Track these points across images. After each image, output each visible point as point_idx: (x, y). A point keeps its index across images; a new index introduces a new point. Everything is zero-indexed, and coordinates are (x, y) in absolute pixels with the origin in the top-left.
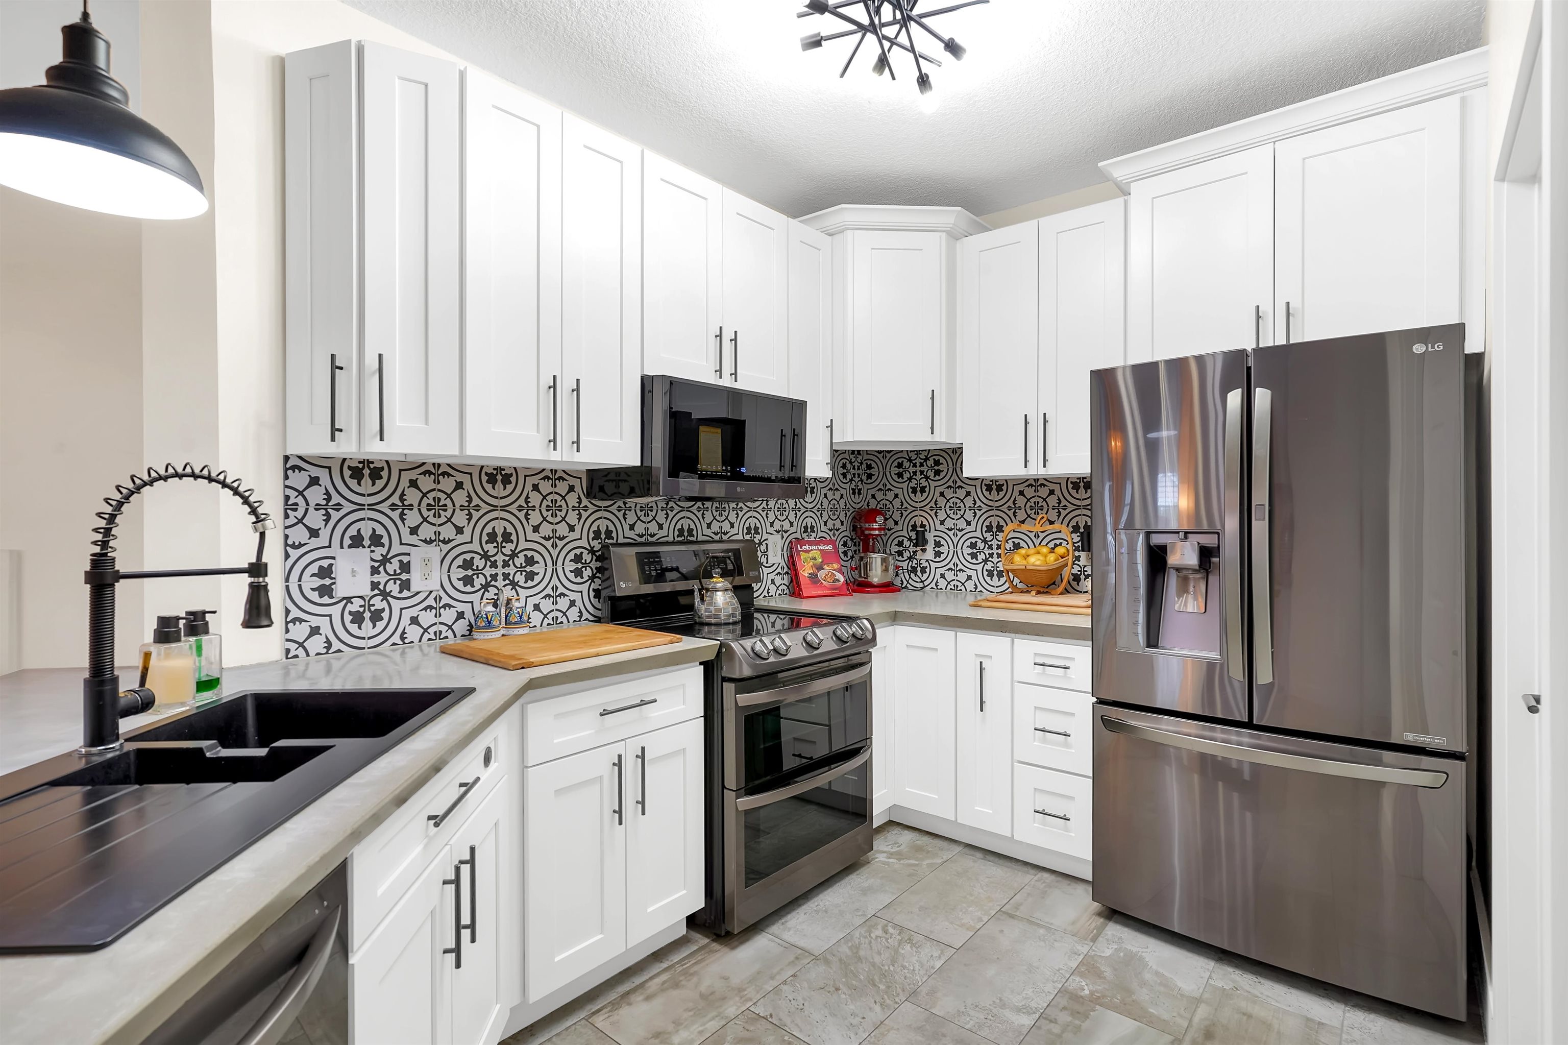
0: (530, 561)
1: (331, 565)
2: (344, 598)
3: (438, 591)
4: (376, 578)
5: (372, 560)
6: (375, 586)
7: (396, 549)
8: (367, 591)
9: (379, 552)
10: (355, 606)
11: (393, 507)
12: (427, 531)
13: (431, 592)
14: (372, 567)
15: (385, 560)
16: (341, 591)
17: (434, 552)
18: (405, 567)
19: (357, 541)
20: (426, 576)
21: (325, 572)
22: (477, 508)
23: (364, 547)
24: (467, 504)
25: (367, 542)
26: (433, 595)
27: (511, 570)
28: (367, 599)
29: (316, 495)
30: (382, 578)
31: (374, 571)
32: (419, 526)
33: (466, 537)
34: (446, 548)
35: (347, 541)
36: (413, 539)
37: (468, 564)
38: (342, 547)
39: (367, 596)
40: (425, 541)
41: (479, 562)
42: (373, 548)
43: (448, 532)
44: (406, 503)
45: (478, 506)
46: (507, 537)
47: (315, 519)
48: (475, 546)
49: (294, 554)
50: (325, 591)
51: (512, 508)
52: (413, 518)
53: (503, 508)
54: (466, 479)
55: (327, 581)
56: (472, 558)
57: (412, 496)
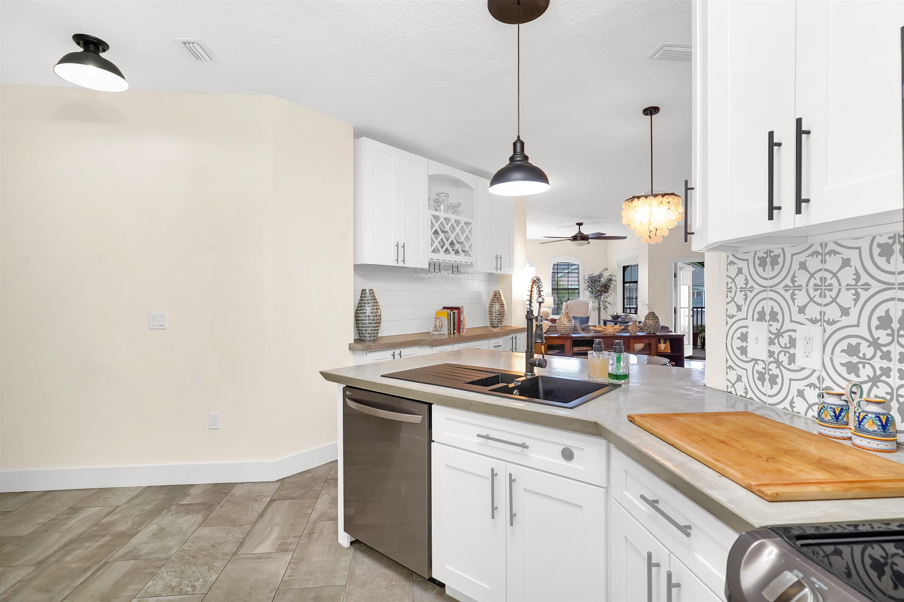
1: (747, 332)
2: (753, 359)
3: (821, 371)
4: (772, 348)
5: (770, 332)
6: (771, 354)
7: (788, 325)
8: (764, 356)
9: (776, 326)
10: (760, 367)
11: (786, 288)
12: (813, 311)
13: (814, 371)
14: (770, 338)
15: (779, 334)
16: (751, 354)
17: (816, 331)
18: (793, 342)
19: (761, 317)
20: (807, 354)
21: (744, 337)
22: (866, 287)
23: (766, 321)
24: (853, 283)
25: (767, 318)
26: (816, 374)
28: (767, 364)
29: (740, 281)
30: (776, 349)
31: (771, 342)
32: (806, 306)
33: (852, 320)
34: (830, 329)
35: (756, 316)
36: (801, 318)
37: (853, 350)
38: (753, 320)
39: (767, 361)
40: (812, 321)
41: (866, 350)
42: (771, 323)
43: (833, 312)
44: (796, 284)
45: (867, 284)
47: (740, 299)
48: (863, 331)
49: (731, 321)
50: (744, 350)
52: (802, 298)
54: (853, 255)
55: (744, 344)
56: (859, 344)
57: (802, 278)
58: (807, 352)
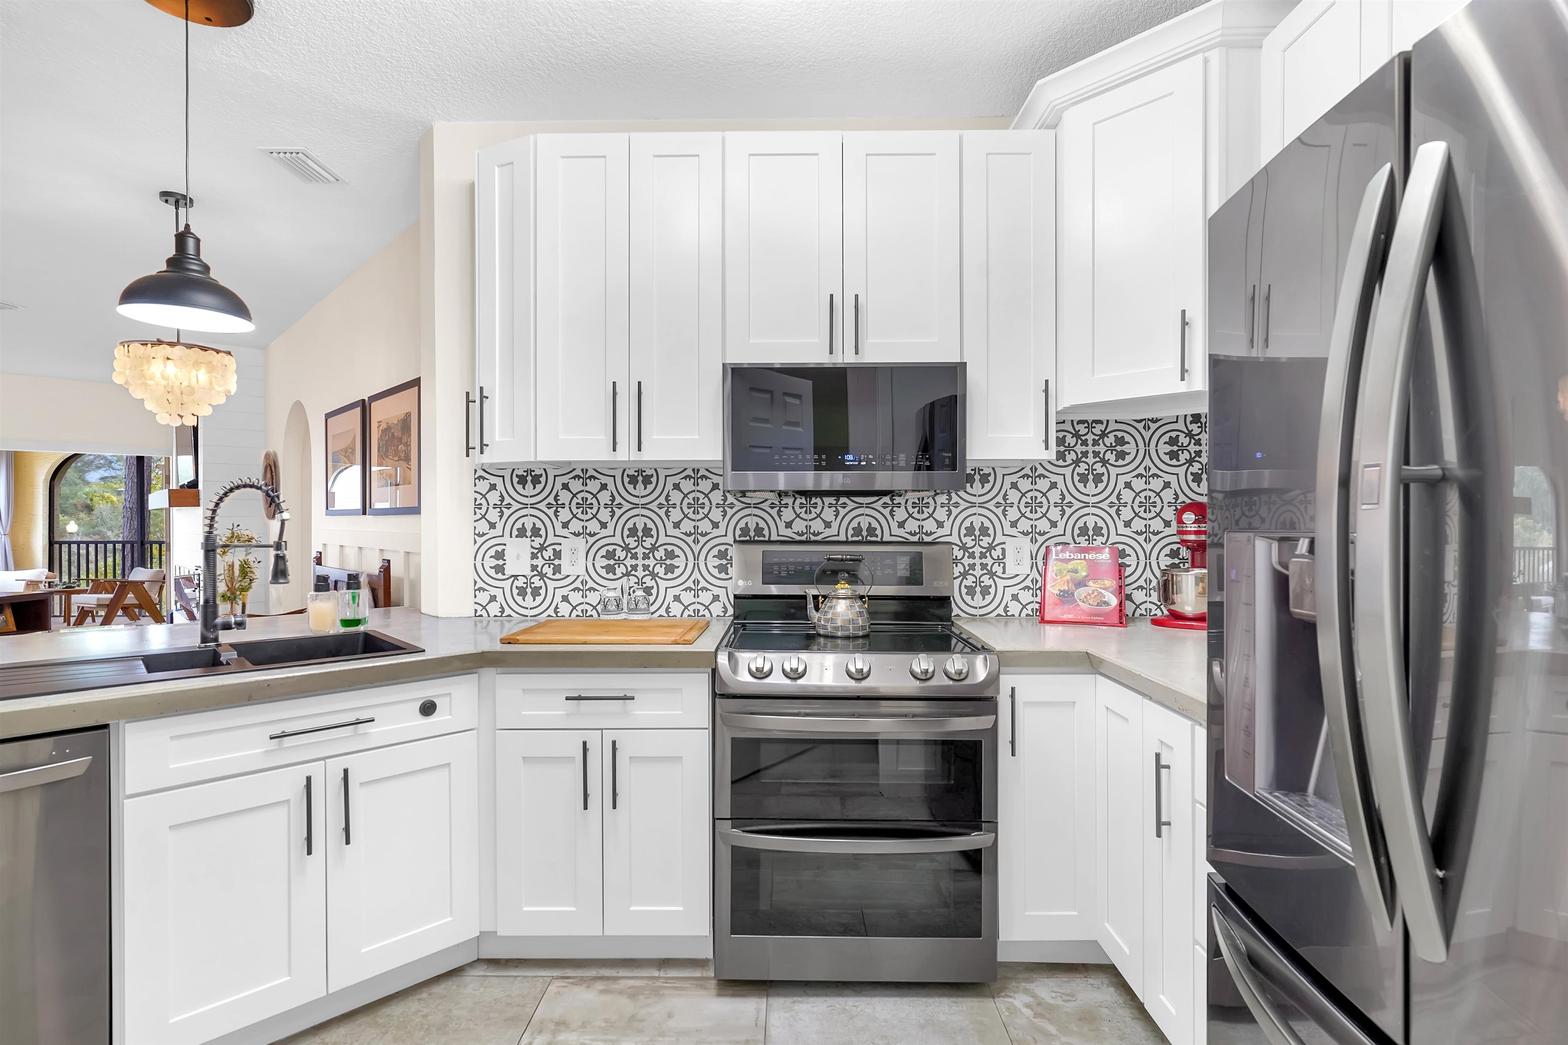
0: (670, 555)
1: (504, 550)
2: (513, 576)
3: (584, 576)
4: (535, 562)
5: (532, 547)
6: (534, 568)
7: (551, 539)
8: (528, 572)
9: (538, 541)
10: (520, 582)
11: (549, 506)
12: (576, 526)
13: (578, 576)
14: (532, 553)
15: (542, 548)
16: (509, 571)
17: (580, 544)
18: (558, 555)
19: (522, 533)
20: (573, 563)
21: (500, 555)
22: (620, 506)
23: (527, 537)
24: (610, 503)
25: (529, 534)
26: (580, 579)
27: (651, 562)
28: (529, 578)
29: (494, 497)
30: (539, 562)
31: (534, 556)
32: (569, 521)
33: (609, 531)
34: (591, 540)
35: (515, 533)
36: (565, 532)
37: (610, 555)
38: (511, 537)
39: (529, 576)
40: (574, 534)
41: (620, 554)
42: (533, 538)
43: (593, 526)
44: (559, 502)
45: (620, 504)
46: (647, 532)
47: (493, 515)
48: (618, 539)
49: (480, 540)
50: (500, 569)
51: (653, 506)
52: (565, 515)
53: (644, 506)
54: (609, 481)
55: (501, 562)
56: (615, 550)
57: (565, 497)
58: (573, 562)
